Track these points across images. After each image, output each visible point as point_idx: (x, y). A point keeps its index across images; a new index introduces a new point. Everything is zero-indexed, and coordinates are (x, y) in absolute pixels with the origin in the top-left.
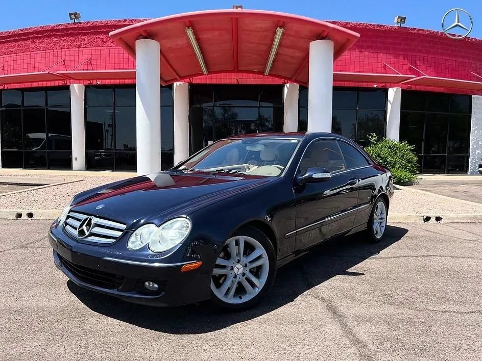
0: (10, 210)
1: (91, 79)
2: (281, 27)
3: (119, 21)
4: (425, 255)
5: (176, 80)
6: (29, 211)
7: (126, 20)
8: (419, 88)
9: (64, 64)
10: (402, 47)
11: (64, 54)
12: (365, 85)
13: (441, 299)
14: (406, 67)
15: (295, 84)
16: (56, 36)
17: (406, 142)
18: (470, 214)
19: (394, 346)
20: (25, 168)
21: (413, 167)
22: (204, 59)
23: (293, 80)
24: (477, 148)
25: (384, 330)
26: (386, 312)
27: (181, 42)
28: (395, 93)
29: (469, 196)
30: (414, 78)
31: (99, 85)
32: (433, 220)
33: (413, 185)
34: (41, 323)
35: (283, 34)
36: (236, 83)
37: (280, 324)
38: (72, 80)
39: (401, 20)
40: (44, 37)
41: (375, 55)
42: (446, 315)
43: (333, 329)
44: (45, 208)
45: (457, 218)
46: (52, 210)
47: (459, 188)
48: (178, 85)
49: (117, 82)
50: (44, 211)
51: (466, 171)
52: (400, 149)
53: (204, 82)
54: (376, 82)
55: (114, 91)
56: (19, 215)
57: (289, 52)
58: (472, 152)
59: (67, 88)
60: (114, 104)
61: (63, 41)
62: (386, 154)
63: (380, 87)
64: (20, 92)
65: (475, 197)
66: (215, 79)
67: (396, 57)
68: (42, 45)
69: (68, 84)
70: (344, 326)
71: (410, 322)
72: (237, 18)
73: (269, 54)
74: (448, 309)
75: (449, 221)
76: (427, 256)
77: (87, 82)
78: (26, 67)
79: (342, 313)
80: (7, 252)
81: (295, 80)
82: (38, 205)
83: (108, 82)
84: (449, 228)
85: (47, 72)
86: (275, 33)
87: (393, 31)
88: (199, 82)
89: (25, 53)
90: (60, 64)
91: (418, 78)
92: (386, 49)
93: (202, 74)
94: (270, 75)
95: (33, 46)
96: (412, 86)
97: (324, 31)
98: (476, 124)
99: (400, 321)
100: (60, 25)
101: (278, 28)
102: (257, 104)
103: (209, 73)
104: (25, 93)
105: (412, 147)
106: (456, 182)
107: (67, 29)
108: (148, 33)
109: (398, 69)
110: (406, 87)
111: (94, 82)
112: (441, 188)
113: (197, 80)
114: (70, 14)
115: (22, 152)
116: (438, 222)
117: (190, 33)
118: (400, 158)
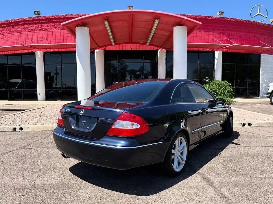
0: (9, 126)
1: (47, 49)
2: (157, 19)
3: (63, 15)
4: (247, 145)
5: (96, 48)
6: (20, 127)
7: (67, 15)
8: (232, 51)
9: (32, 40)
10: (222, 28)
11: (31, 35)
12: (202, 50)
13: (262, 171)
14: (224, 39)
15: (164, 50)
16: (27, 24)
17: (227, 81)
18: (267, 122)
19: (244, 199)
20: (10, 100)
21: (230, 95)
22: (113, 37)
23: (162, 47)
24: (264, 83)
25: (236, 190)
26: (235, 180)
27: (101, 28)
28: (219, 54)
29: (262, 111)
30: (229, 45)
31: (52, 52)
32: (247, 125)
33: (231, 105)
34: (47, 193)
35: (159, 23)
36: (130, 49)
37: (180, 189)
38: (36, 50)
39: (221, 13)
40: (19, 25)
41: (207, 33)
42: (267, 180)
43: (210, 191)
44: (29, 124)
45: (260, 124)
46: (33, 126)
47: (256, 106)
48: (98, 51)
49: (63, 50)
50: (29, 126)
51: (258, 96)
52: (223, 85)
53: (113, 49)
54: (208, 48)
55: (61, 55)
56: (15, 129)
57: (161, 32)
58: (261, 86)
59: (34, 54)
60: (61, 62)
61: (30, 27)
62: (216, 88)
63: (210, 51)
64: (6, 56)
65: (266, 111)
66: (119, 48)
67: (218, 34)
68: (18, 30)
69: (34, 51)
70: (215, 189)
71: (249, 185)
72: (133, 14)
73: (150, 33)
74: (267, 176)
75: (255, 126)
76: (248, 147)
77: (45, 50)
78: (9, 42)
79: (212, 181)
80: (14, 152)
81: (164, 47)
82: (24, 123)
83: (57, 50)
84: (256, 130)
85: (22, 45)
86: (154, 22)
87: (217, 20)
88: (109, 49)
89: (8, 34)
90: (29, 40)
91: (231, 45)
92: (213, 30)
93: (111, 45)
94: (150, 45)
95: (13, 30)
96: (228, 50)
97: (181, 21)
98: (263, 70)
99: (244, 185)
100: (29, 18)
101: (156, 20)
102: (143, 61)
103: (116, 44)
104: (9, 57)
105: (230, 84)
106: (254, 103)
107: (33, 20)
108: (83, 23)
109: (220, 41)
110: (224, 50)
111: (49, 50)
112: (247, 106)
113: (108, 48)
114: (35, 12)
115: (8, 91)
116: (250, 126)
117: (106, 23)
118: (223, 90)
